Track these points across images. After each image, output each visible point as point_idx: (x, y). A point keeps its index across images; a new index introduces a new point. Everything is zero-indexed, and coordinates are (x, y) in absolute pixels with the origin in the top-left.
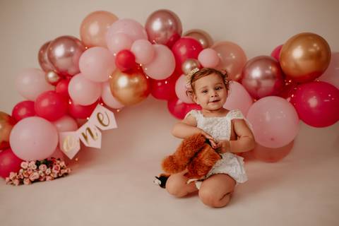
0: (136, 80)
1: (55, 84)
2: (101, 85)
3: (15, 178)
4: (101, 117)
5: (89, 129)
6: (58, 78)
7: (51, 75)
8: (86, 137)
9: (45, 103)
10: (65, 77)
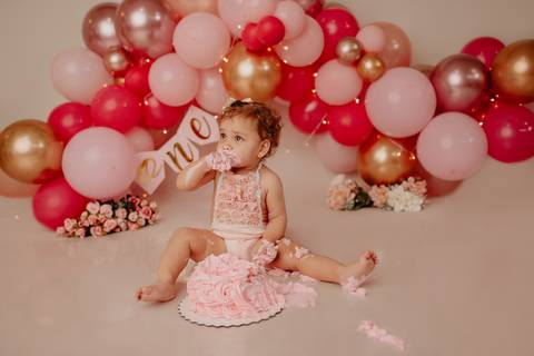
0: (265, 66)
1: (118, 74)
2: (200, 73)
3: (76, 227)
4: (196, 124)
5: (178, 146)
6: (125, 64)
7: (115, 59)
8: (175, 160)
9: (111, 105)
10: (137, 60)
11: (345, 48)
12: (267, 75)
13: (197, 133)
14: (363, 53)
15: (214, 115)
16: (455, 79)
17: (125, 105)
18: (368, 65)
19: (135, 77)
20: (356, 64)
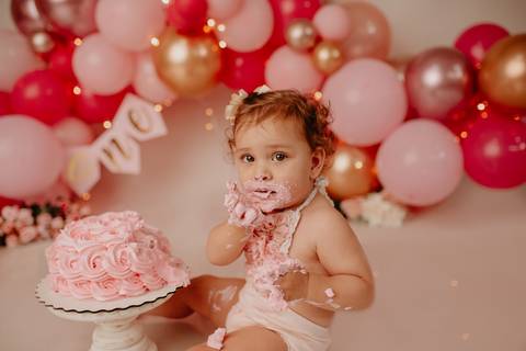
0: (203, 51)
1: (46, 57)
2: (133, 57)
5: (114, 141)
6: (51, 46)
7: (40, 40)
8: (109, 154)
9: (32, 92)
10: (63, 39)
11: (296, 33)
12: (205, 61)
13: (136, 125)
14: (318, 39)
15: (155, 104)
16: (432, 77)
17: (49, 92)
18: (324, 54)
19: (61, 60)
20: (310, 51)
